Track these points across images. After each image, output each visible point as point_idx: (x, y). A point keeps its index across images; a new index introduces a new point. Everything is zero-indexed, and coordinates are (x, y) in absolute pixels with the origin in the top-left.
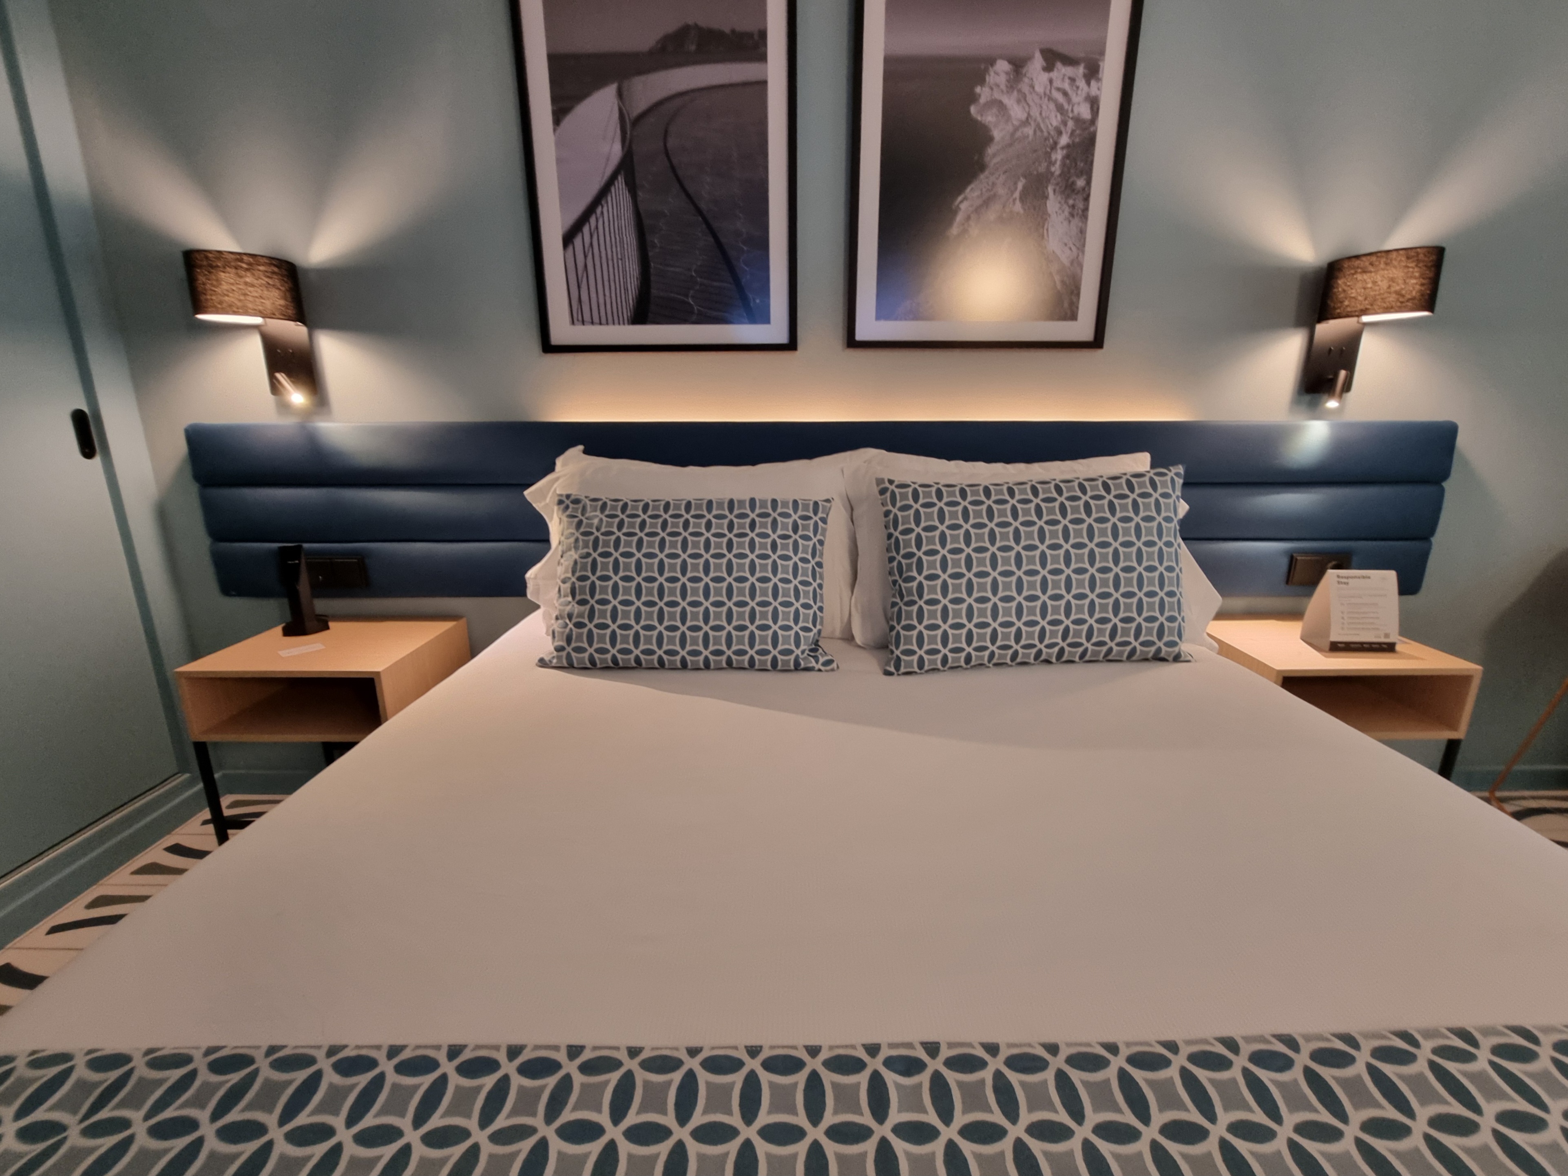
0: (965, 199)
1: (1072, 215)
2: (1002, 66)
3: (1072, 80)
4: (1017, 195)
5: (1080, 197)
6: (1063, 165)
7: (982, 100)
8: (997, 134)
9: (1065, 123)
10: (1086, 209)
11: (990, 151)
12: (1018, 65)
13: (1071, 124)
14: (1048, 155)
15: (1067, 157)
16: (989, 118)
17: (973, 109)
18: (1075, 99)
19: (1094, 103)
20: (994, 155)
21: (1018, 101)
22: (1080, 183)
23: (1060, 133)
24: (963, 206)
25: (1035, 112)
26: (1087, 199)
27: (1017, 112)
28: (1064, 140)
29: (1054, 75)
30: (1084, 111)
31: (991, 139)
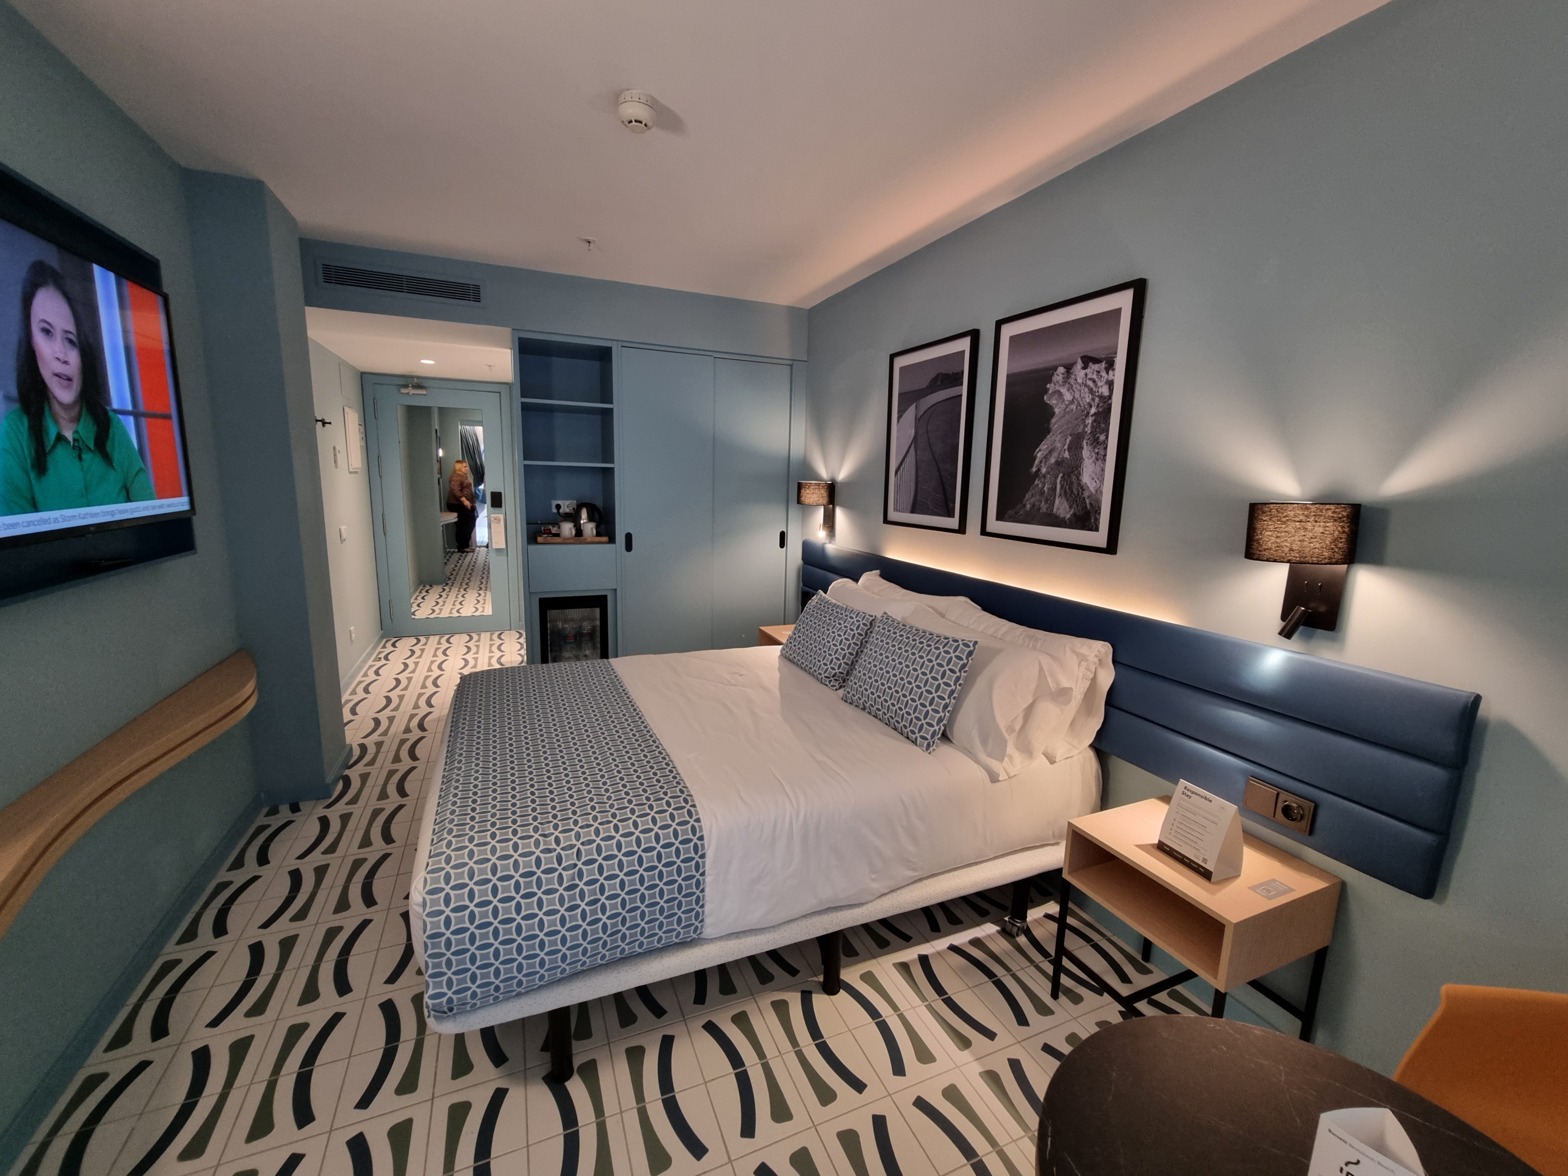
0: (1040, 450)
1: (1097, 459)
2: (1061, 370)
3: (1098, 372)
4: (1066, 447)
5: (1102, 447)
6: (1092, 426)
7: (1050, 392)
8: (1057, 410)
9: (1093, 400)
10: (1105, 455)
11: (1053, 420)
12: (1069, 368)
13: (1097, 400)
14: (1084, 420)
15: (1095, 421)
16: (1053, 402)
17: (1045, 397)
18: (1100, 384)
19: (1110, 384)
20: (1056, 423)
21: (1068, 390)
22: (1102, 438)
23: (1091, 406)
24: (1039, 455)
25: (1077, 395)
26: (1106, 448)
27: (1068, 396)
28: (1093, 410)
29: (1088, 371)
30: (1105, 391)
31: (1054, 413)
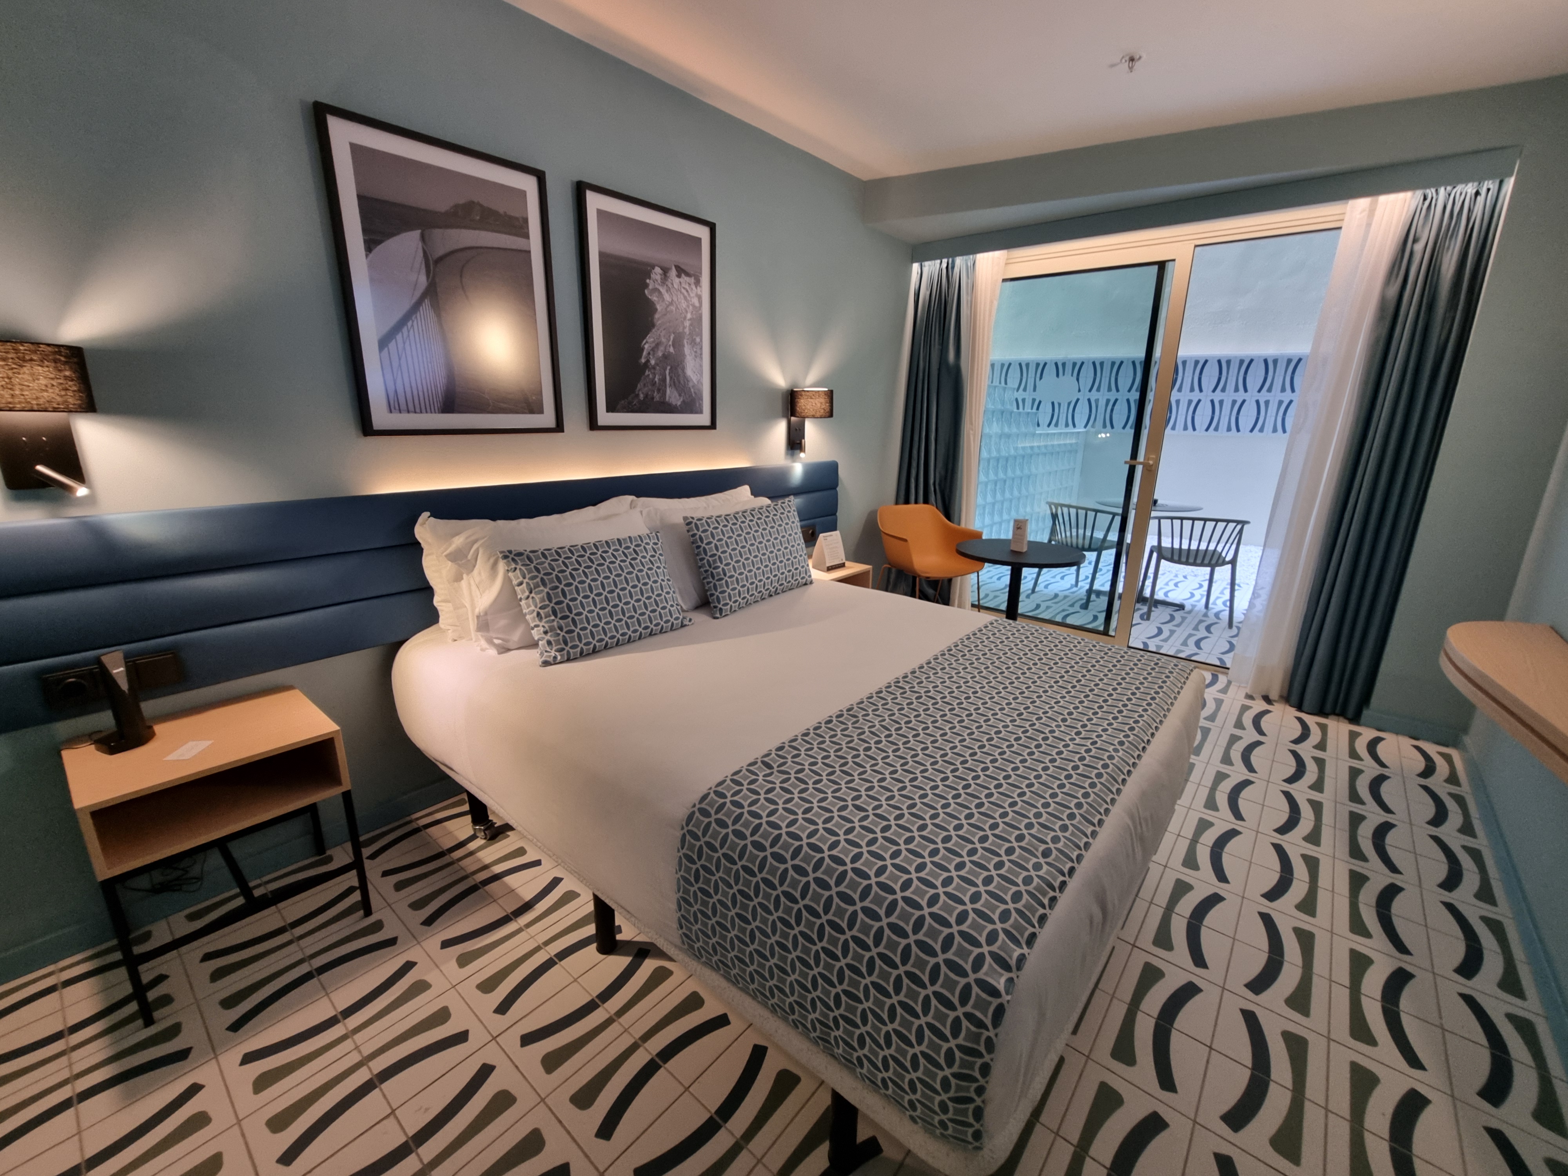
0: (647, 342)
1: (696, 357)
2: (658, 270)
3: (690, 284)
4: (671, 343)
5: (699, 347)
6: (690, 329)
7: (651, 287)
8: (658, 307)
9: (688, 306)
10: (701, 354)
11: (657, 316)
12: (665, 271)
13: (691, 307)
14: (683, 323)
15: (691, 325)
16: (654, 298)
17: (646, 291)
18: (692, 295)
19: (700, 298)
20: (659, 319)
21: (667, 291)
22: (698, 340)
23: (687, 312)
24: (646, 346)
25: (675, 299)
26: (701, 349)
27: (667, 297)
28: (689, 316)
29: (681, 280)
30: (695, 301)
31: (656, 310)
